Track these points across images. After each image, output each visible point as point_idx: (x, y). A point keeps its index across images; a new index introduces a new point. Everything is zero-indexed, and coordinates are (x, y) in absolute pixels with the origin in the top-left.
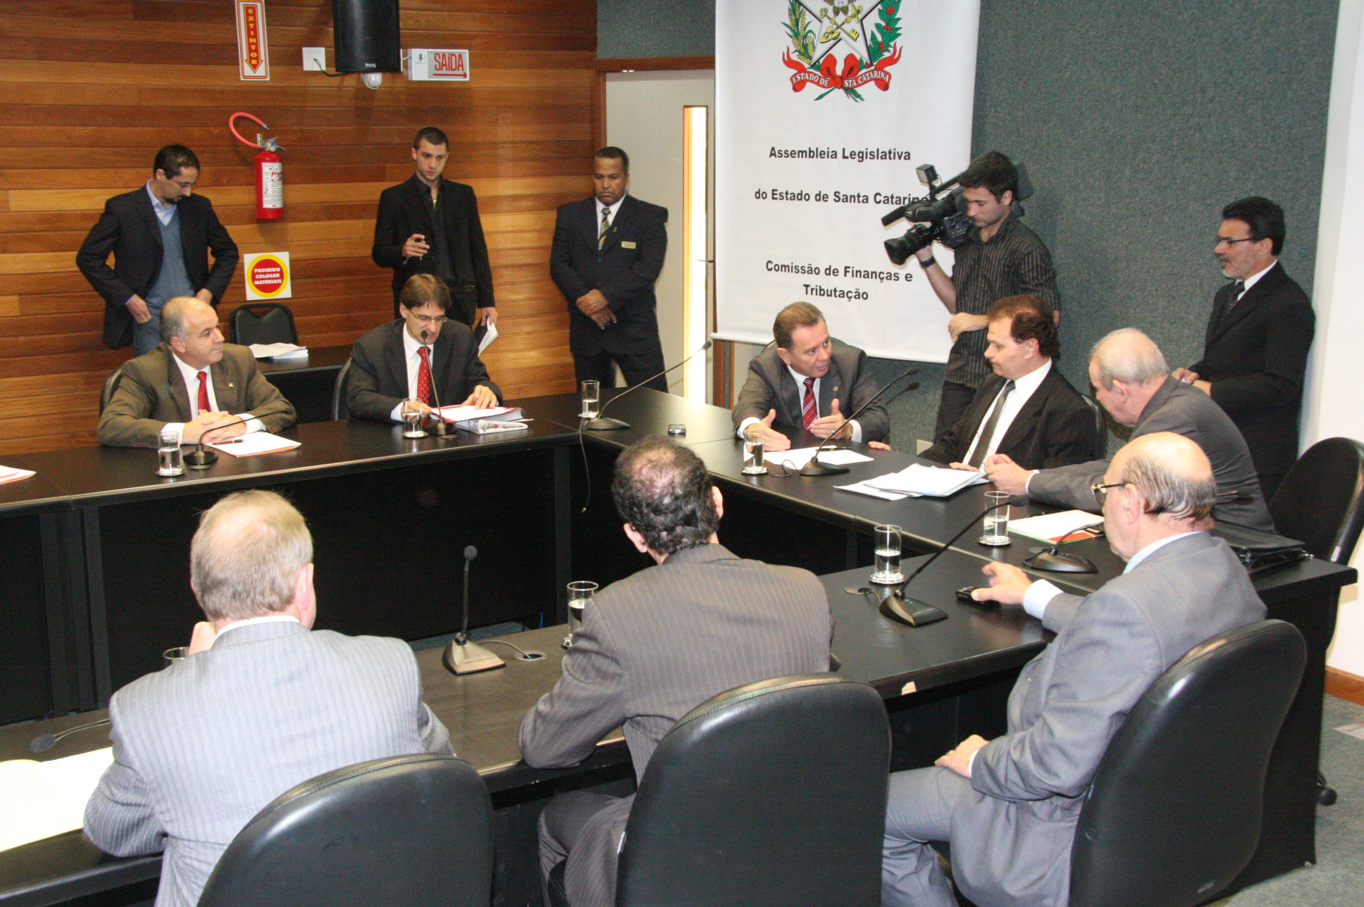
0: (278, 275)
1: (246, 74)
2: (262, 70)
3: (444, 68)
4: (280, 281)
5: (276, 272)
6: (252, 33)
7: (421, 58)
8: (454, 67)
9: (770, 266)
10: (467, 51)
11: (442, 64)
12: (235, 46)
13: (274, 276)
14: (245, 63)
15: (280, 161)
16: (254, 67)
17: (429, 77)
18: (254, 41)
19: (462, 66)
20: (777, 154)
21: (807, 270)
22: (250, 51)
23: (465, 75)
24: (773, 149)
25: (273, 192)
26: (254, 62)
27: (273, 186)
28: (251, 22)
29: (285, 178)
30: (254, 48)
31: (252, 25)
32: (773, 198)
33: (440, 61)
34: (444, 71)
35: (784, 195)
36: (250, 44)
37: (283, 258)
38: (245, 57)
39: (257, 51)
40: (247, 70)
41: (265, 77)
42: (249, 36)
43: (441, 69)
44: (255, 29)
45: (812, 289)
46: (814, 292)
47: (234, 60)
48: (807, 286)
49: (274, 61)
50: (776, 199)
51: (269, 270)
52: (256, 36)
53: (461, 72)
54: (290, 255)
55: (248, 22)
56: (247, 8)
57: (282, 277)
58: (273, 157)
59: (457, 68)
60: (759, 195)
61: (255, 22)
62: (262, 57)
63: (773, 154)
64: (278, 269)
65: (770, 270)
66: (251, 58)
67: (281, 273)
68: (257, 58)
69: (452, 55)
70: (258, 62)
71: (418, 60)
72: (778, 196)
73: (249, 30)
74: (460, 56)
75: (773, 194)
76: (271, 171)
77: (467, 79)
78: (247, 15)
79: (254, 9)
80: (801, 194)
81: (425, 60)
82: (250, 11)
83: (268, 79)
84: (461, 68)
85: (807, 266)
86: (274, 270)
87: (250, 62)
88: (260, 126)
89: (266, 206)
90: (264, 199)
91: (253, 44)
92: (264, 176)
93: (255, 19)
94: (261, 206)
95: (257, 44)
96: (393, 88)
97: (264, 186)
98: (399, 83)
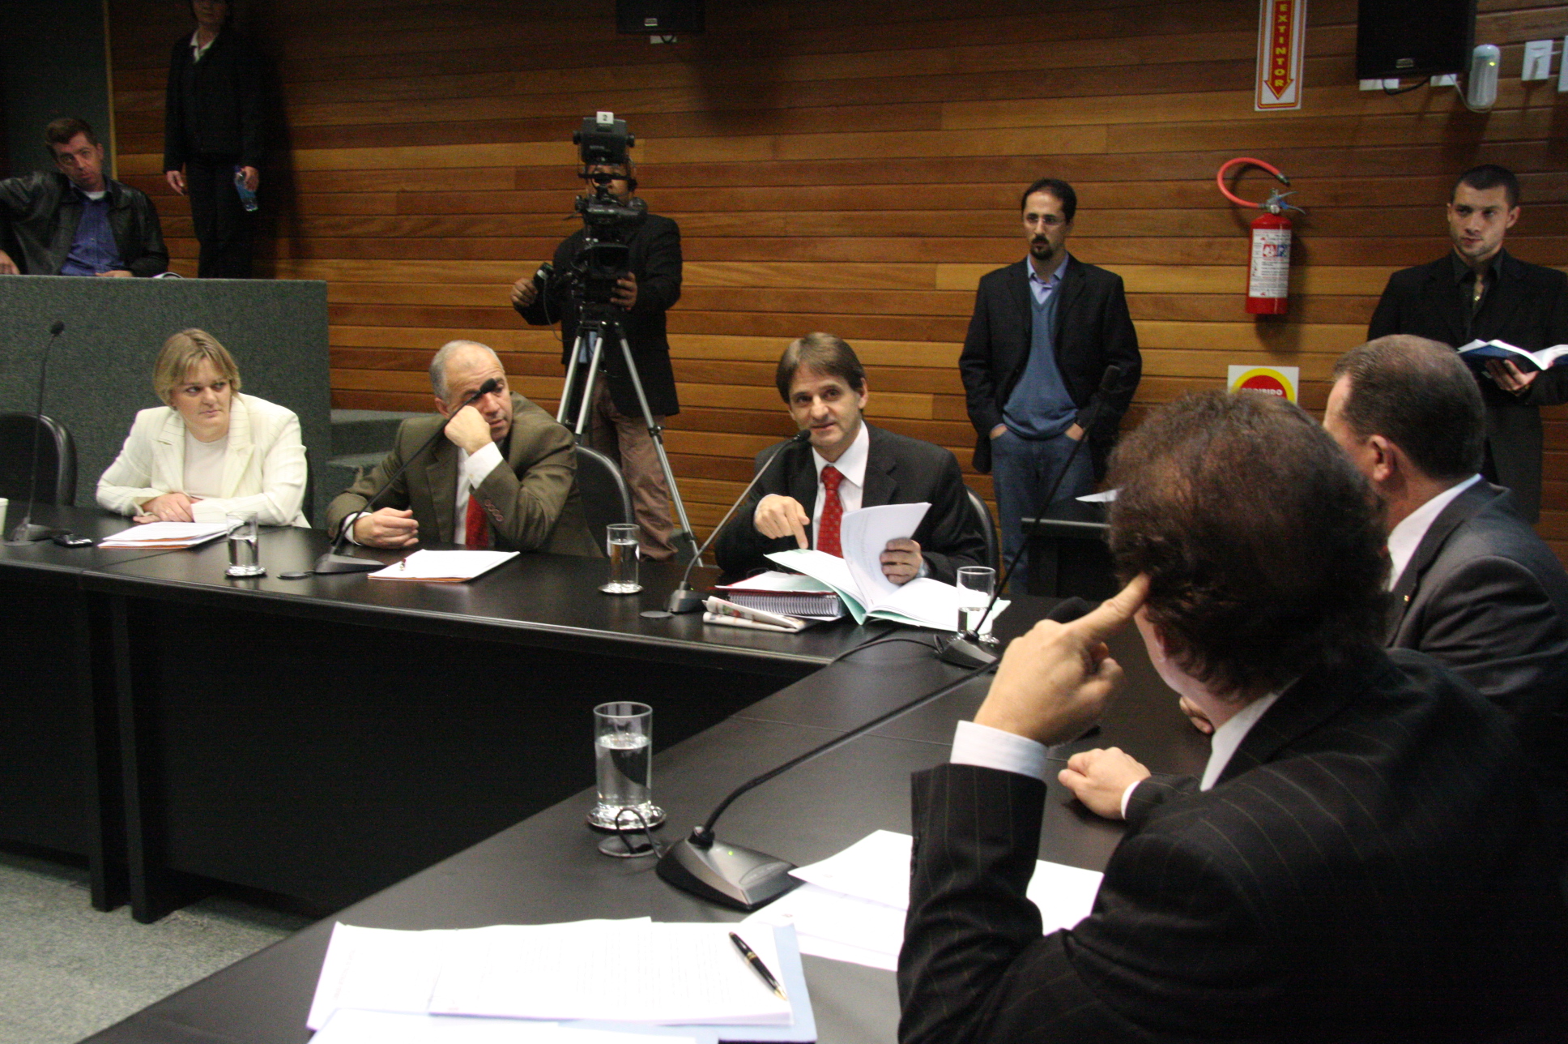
1: (1264, 102)
2: (1290, 95)
6: (1281, 40)
12: (1252, 62)
14: (1265, 87)
15: (1285, 227)
16: (1278, 91)
18: (1283, 51)
22: (1275, 66)
25: (1264, 273)
26: (1279, 83)
27: (1264, 264)
28: (1283, 23)
29: (1297, 257)
30: (1280, 63)
31: (1282, 29)
36: (1275, 57)
37: (1288, 376)
38: (1266, 76)
39: (1285, 66)
40: (1267, 96)
41: (1294, 104)
42: (1276, 44)
44: (1287, 35)
47: (1248, 83)
49: (1310, 80)
51: (1268, 391)
52: (1287, 44)
54: (1300, 370)
55: (1277, 24)
56: (1278, 5)
58: (1272, 222)
61: (1288, 25)
62: (1293, 75)
64: (1280, 392)
66: (1274, 77)
67: (1285, 398)
68: (1284, 78)
70: (1285, 83)
73: (1276, 34)
76: (1263, 242)
78: (1277, 14)
79: (1289, 4)
82: (1283, 8)
83: (1298, 107)
86: (1274, 392)
87: (1273, 84)
88: (1276, 178)
89: (1254, 294)
90: (1252, 283)
91: (1281, 56)
92: (1254, 249)
93: (1288, 18)
94: (1247, 294)
95: (1286, 57)
96: (1525, 108)
97: (1253, 264)
98: (1537, 100)
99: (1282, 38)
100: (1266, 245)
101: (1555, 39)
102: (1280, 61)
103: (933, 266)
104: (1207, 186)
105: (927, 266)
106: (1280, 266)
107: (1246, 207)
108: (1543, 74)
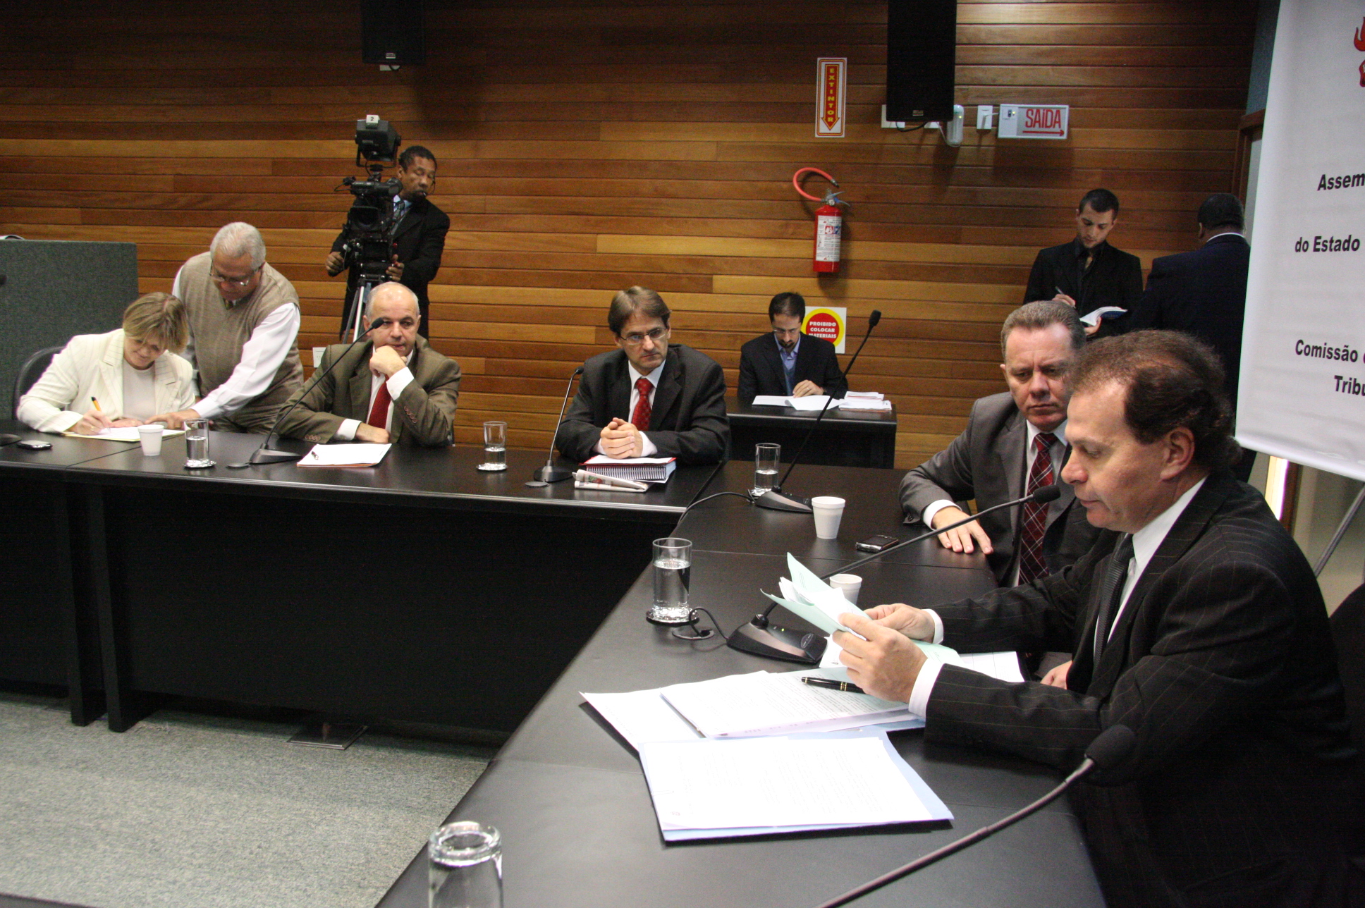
0: (833, 330)
1: (821, 131)
2: (837, 128)
3: (1037, 125)
4: (835, 336)
5: (831, 327)
6: (831, 92)
7: (1010, 115)
8: (1049, 124)
9: (1301, 347)
10: (1067, 107)
11: (1035, 121)
12: (812, 105)
13: (829, 330)
14: (821, 121)
15: (839, 215)
16: (830, 124)
17: (1017, 135)
18: (833, 99)
19: (1059, 122)
20: (1327, 185)
21: (1341, 353)
22: (827, 108)
23: (1062, 133)
24: (1324, 177)
25: (825, 245)
26: (830, 119)
27: (826, 239)
28: (832, 81)
29: (845, 235)
30: (831, 107)
31: (832, 84)
32: (1316, 250)
33: (1033, 117)
34: (1037, 128)
35: (1328, 244)
36: (827, 102)
37: (840, 313)
38: (822, 115)
39: (834, 108)
40: (823, 128)
41: (840, 135)
42: (828, 94)
43: (1033, 125)
44: (835, 88)
45: (1345, 384)
46: (1347, 387)
47: (810, 118)
48: (1339, 378)
49: (850, 120)
50: (1318, 250)
51: (824, 324)
52: (835, 95)
53: (1057, 129)
54: (847, 311)
55: (828, 81)
56: (828, 68)
57: (837, 332)
58: (830, 211)
59: (1053, 125)
60: (1301, 246)
61: (835, 81)
62: (839, 115)
63: (1322, 186)
64: (834, 324)
65: (1299, 353)
66: (827, 116)
67: (837, 328)
68: (834, 116)
69: (1049, 110)
70: (834, 120)
71: (1006, 116)
72: (1320, 247)
73: (828, 88)
74: (1058, 112)
75: (1316, 243)
76: (825, 225)
77: (1064, 137)
78: (828, 74)
79: (836, 68)
80: (1348, 241)
81: (1014, 118)
82: (832, 71)
83: (843, 136)
84: (1057, 125)
85: (1342, 348)
86: (830, 324)
87: (826, 120)
88: (829, 181)
89: (819, 258)
90: (818, 252)
91: (831, 102)
92: (819, 229)
93: (835, 77)
94: (814, 258)
95: (835, 102)
96: (979, 146)
97: (818, 239)
98: (986, 141)
99: (831, 90)
100: (826, 225)
101: (994, 105)
102: (831, 105)
103: (595, 235)
104: (785, 186)
105: (591, 236)
106: (835, 240)
107: (811, 201)
108: (988, 126)
